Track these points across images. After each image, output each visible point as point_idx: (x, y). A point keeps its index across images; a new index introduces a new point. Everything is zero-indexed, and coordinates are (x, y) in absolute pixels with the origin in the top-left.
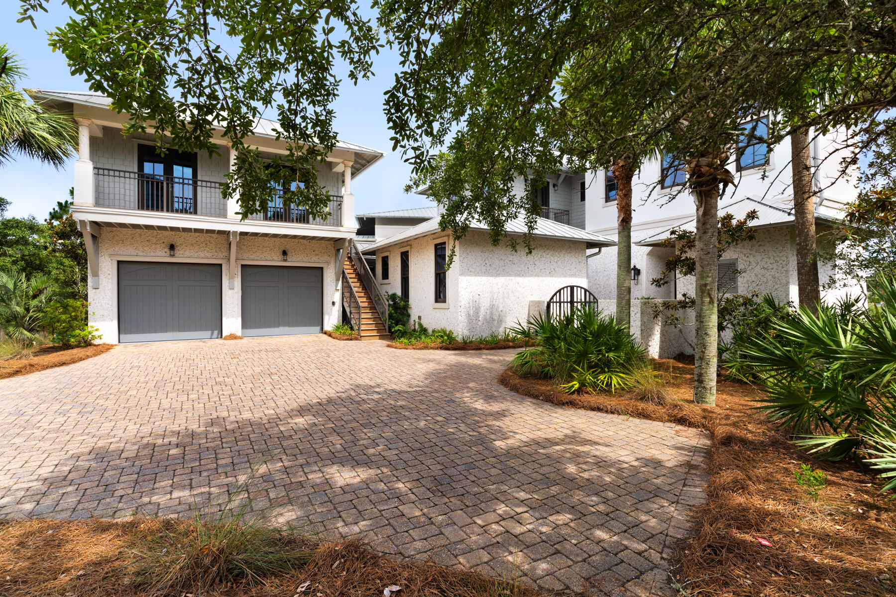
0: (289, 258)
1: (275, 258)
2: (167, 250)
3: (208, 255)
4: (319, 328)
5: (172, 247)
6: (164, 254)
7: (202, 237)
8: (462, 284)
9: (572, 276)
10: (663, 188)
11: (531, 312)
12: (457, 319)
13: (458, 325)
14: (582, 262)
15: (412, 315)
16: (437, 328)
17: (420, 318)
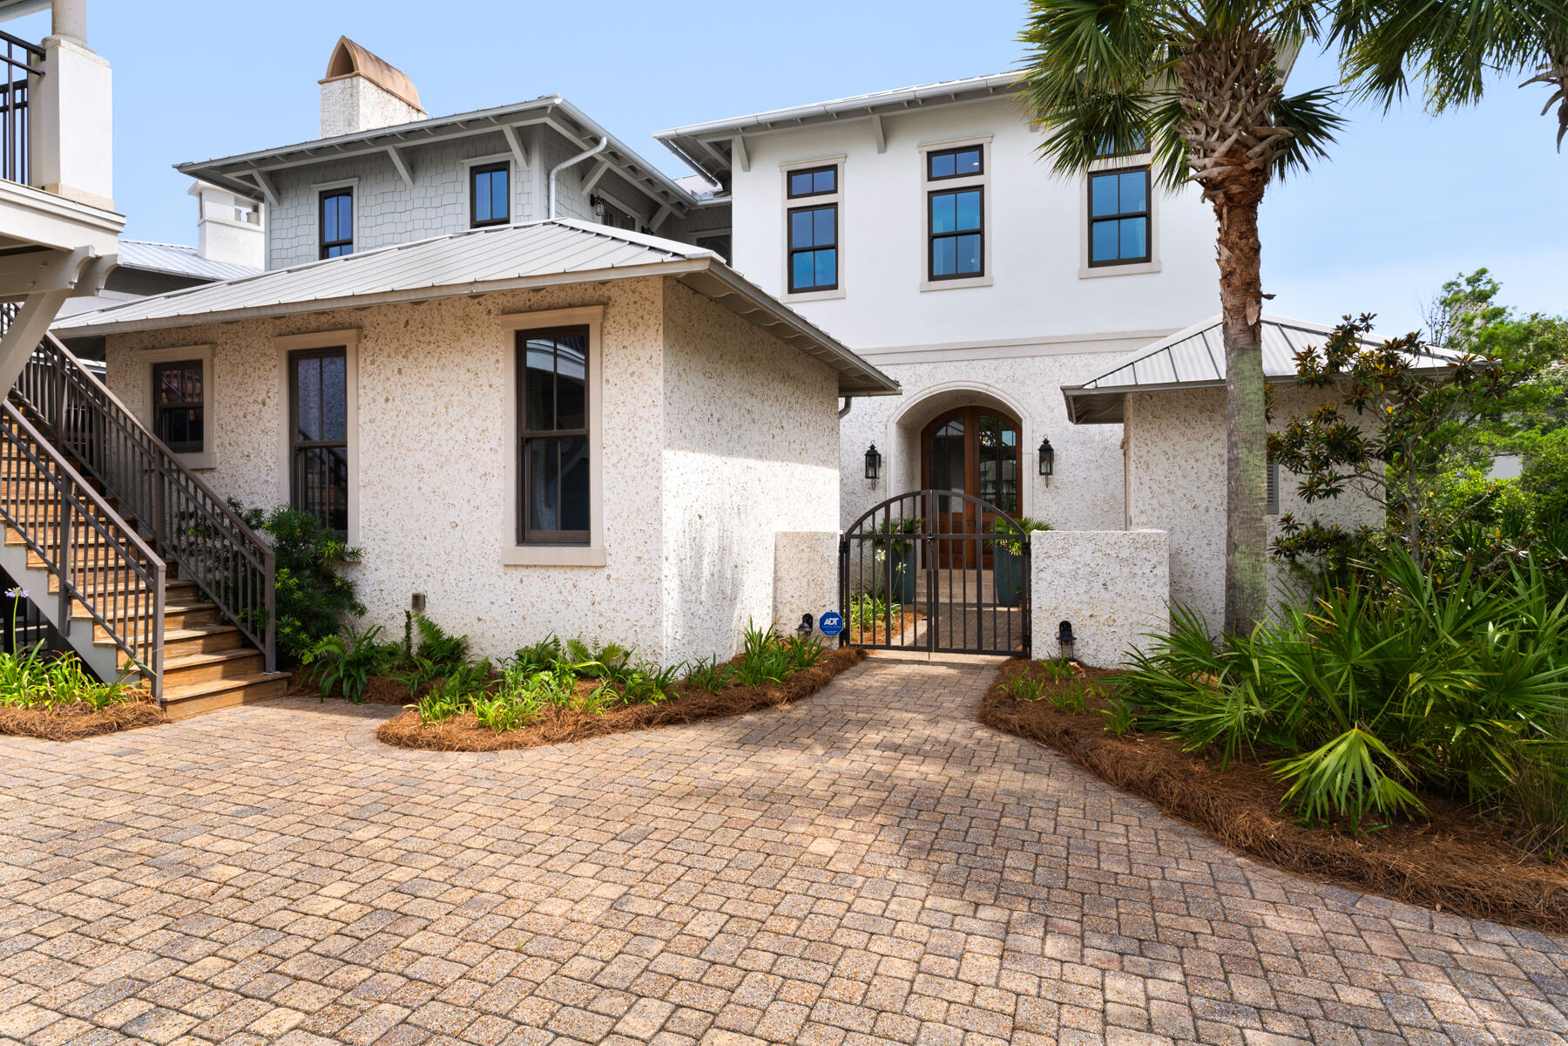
8: (670, 483)
9: (825, 463)
10: (932, 278)
11: (784, 566)
12: (654, 607)
13: (658, 623)
14: (835, 430)
15: (365, 595)
16: (532, 639)
17: (418, 601)
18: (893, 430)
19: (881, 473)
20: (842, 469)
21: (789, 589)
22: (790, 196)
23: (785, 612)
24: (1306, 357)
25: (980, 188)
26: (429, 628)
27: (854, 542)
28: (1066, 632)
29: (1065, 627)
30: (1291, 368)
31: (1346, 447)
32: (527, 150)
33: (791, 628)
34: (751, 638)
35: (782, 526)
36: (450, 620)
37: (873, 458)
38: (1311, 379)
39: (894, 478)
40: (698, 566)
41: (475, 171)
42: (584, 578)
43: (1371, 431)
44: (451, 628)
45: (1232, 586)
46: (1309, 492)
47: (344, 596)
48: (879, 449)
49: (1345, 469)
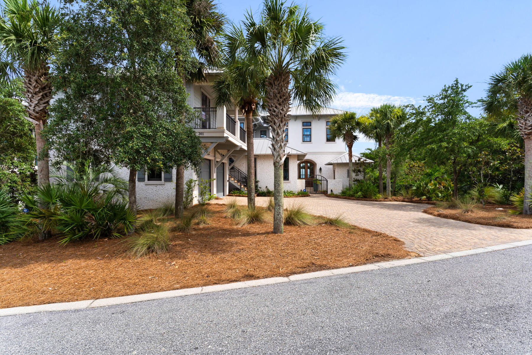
4: (223, 194)
10: (303, 141)
12: (296, 187)
15: (259, 186)
17: (267, 187)
24: (356, 161)
25: (311, 128)
26: (268, 190)
28: (332, 191)
29: (332, 190)
30: (354, 162)
31: (359, 171)
38: (356, 164)
42: (288, 184)
43: (362, 169)
44: (271, 190)
45: (349, 184)
46: (356, 175)
47: (257, 186)
49: (359, 173)
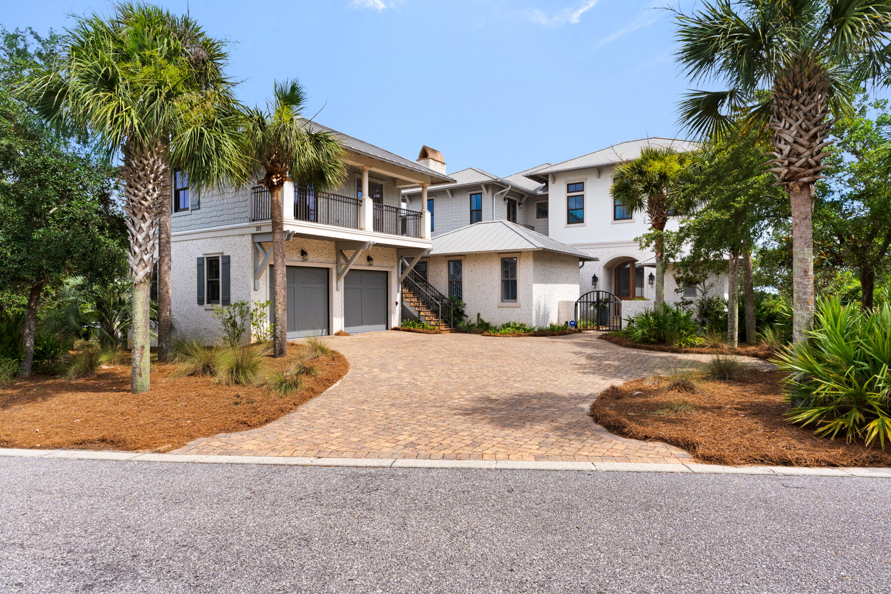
0: (375, 263)
1: (363, 263)
2: (299, 255)
3: (324, 260)
4: (384, 326)
5: (303, 253)
6: (297, 259)
7: (321, 243)
8: (534, 289)
9: (574, 282)
10: (615, 219)
11: (561, 309)
12: (531, 315)
13: (531, 319)
14: (578, 272)
15: (466, 313)
16: (505, 322)
17: (479, 314)
18: (602, 269)
19: (598, 283)
20: (580, 284)
21: (562, 315)
22: (568, 192)
23: (561, 321)
26: (482, 320)
27: (579, 304)
32: (487, 190)
33: (563, 323)
34: (551, 325)
35: (561, 299)
36: (486, 318)
37: (595, 279)
39: (602, 285)
40: (539, 310)
41: (471, 195)
42: (516, 310)
44: (486, 321)
47: (462, 313)
48: (597, 276)
